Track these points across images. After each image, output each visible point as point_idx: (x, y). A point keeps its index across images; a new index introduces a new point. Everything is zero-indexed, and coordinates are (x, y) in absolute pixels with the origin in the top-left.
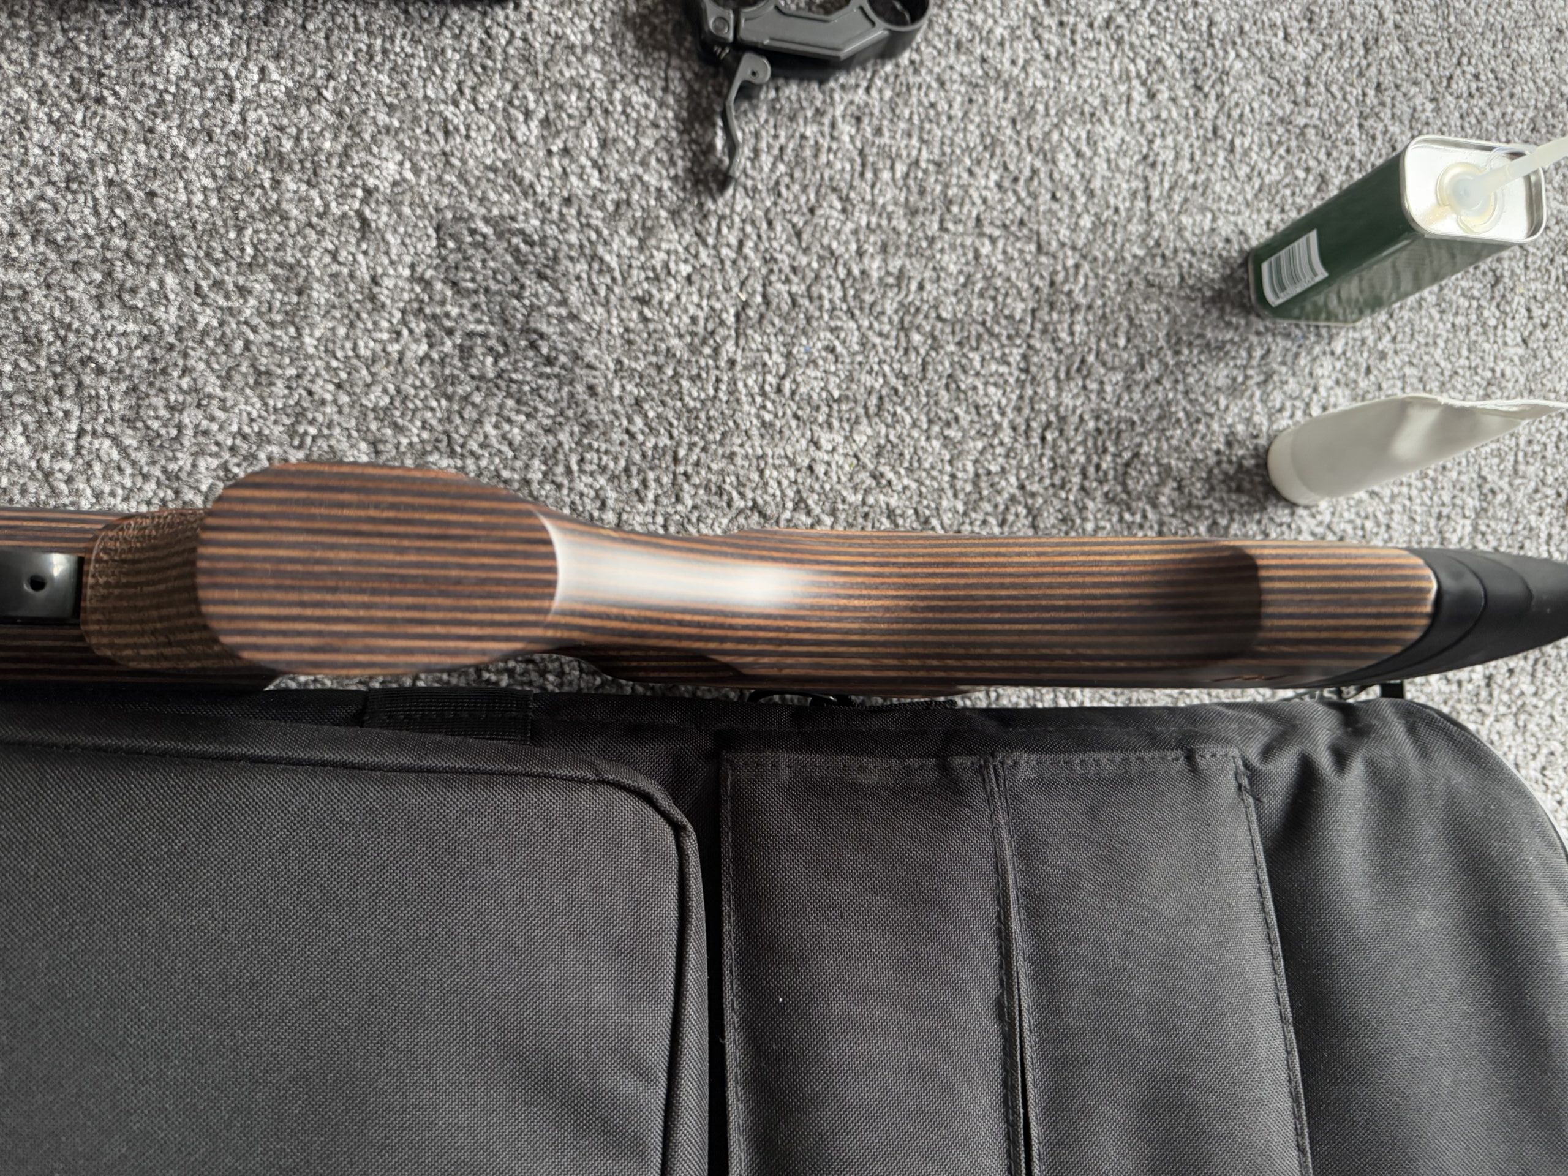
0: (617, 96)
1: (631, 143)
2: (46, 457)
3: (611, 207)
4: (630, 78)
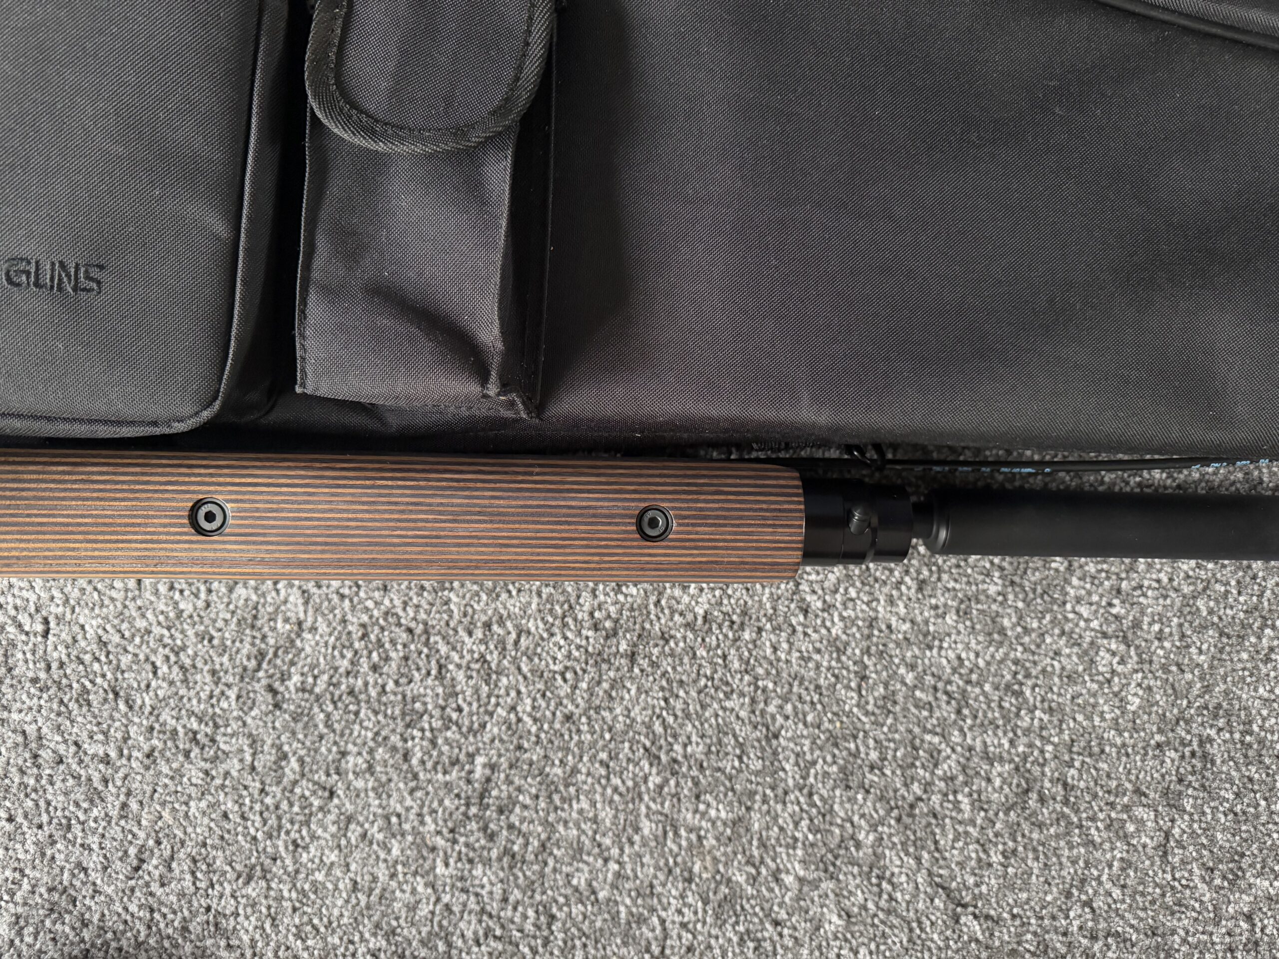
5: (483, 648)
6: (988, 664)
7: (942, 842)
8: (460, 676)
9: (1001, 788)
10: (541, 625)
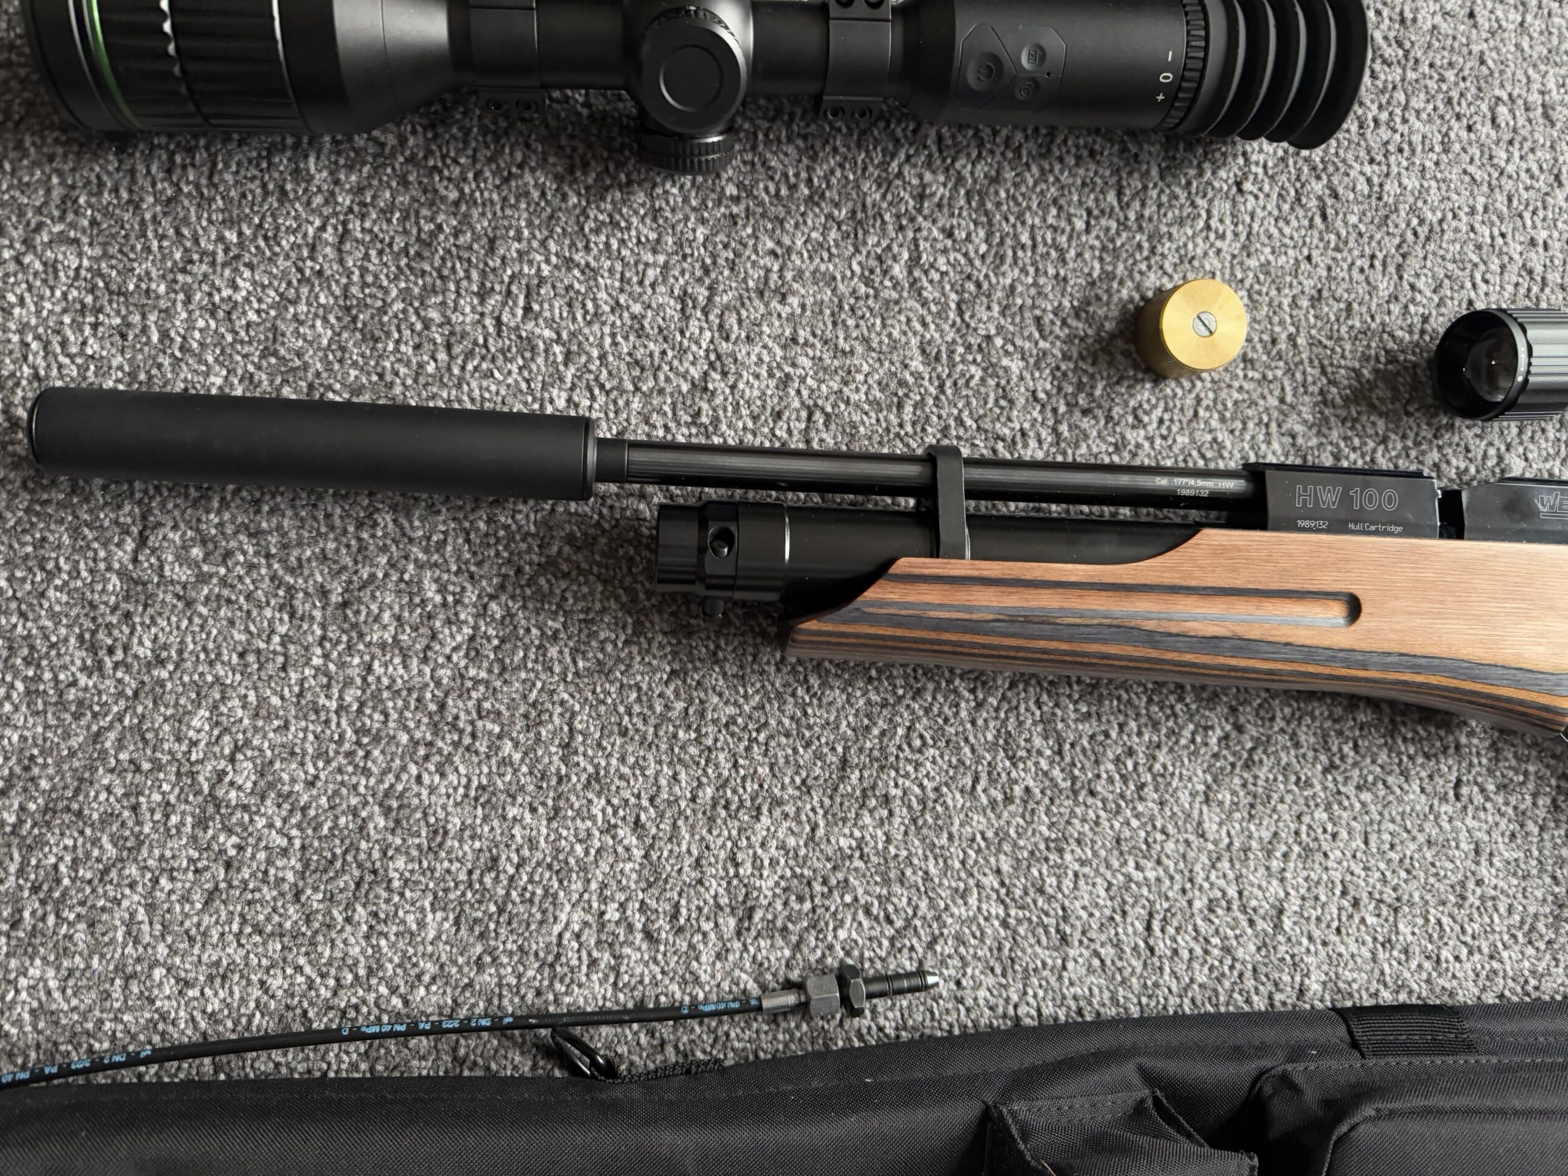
5: (1014, 774)
6: (404, 768)
7: (460, 541)
8: (1038, 742)
9: (381, 610)
10: (950, 802)
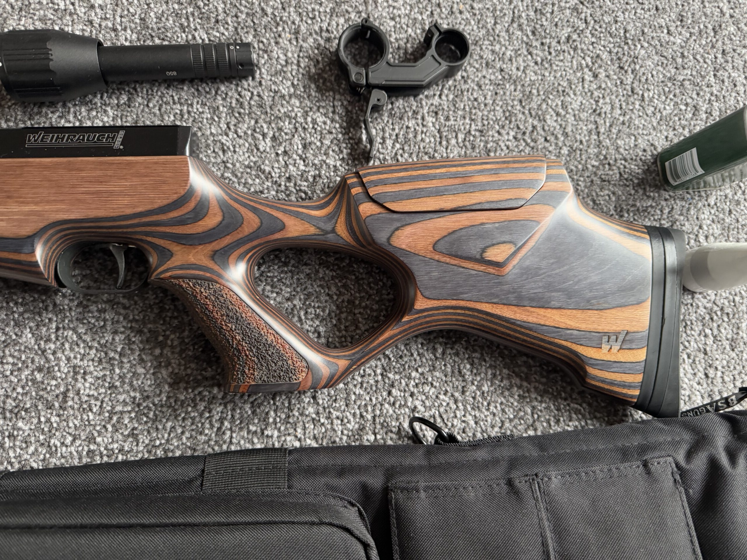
0: (309, 119)
1: (318, 144)
2: (42, 343)
3: (311, 180)
4: (315, 108)
